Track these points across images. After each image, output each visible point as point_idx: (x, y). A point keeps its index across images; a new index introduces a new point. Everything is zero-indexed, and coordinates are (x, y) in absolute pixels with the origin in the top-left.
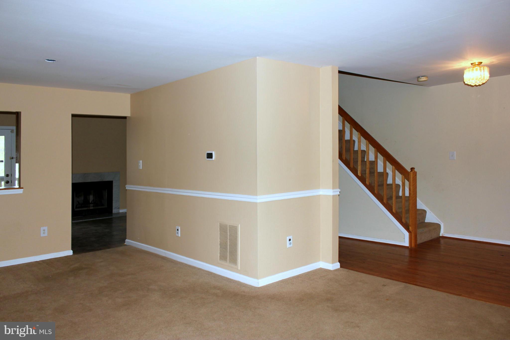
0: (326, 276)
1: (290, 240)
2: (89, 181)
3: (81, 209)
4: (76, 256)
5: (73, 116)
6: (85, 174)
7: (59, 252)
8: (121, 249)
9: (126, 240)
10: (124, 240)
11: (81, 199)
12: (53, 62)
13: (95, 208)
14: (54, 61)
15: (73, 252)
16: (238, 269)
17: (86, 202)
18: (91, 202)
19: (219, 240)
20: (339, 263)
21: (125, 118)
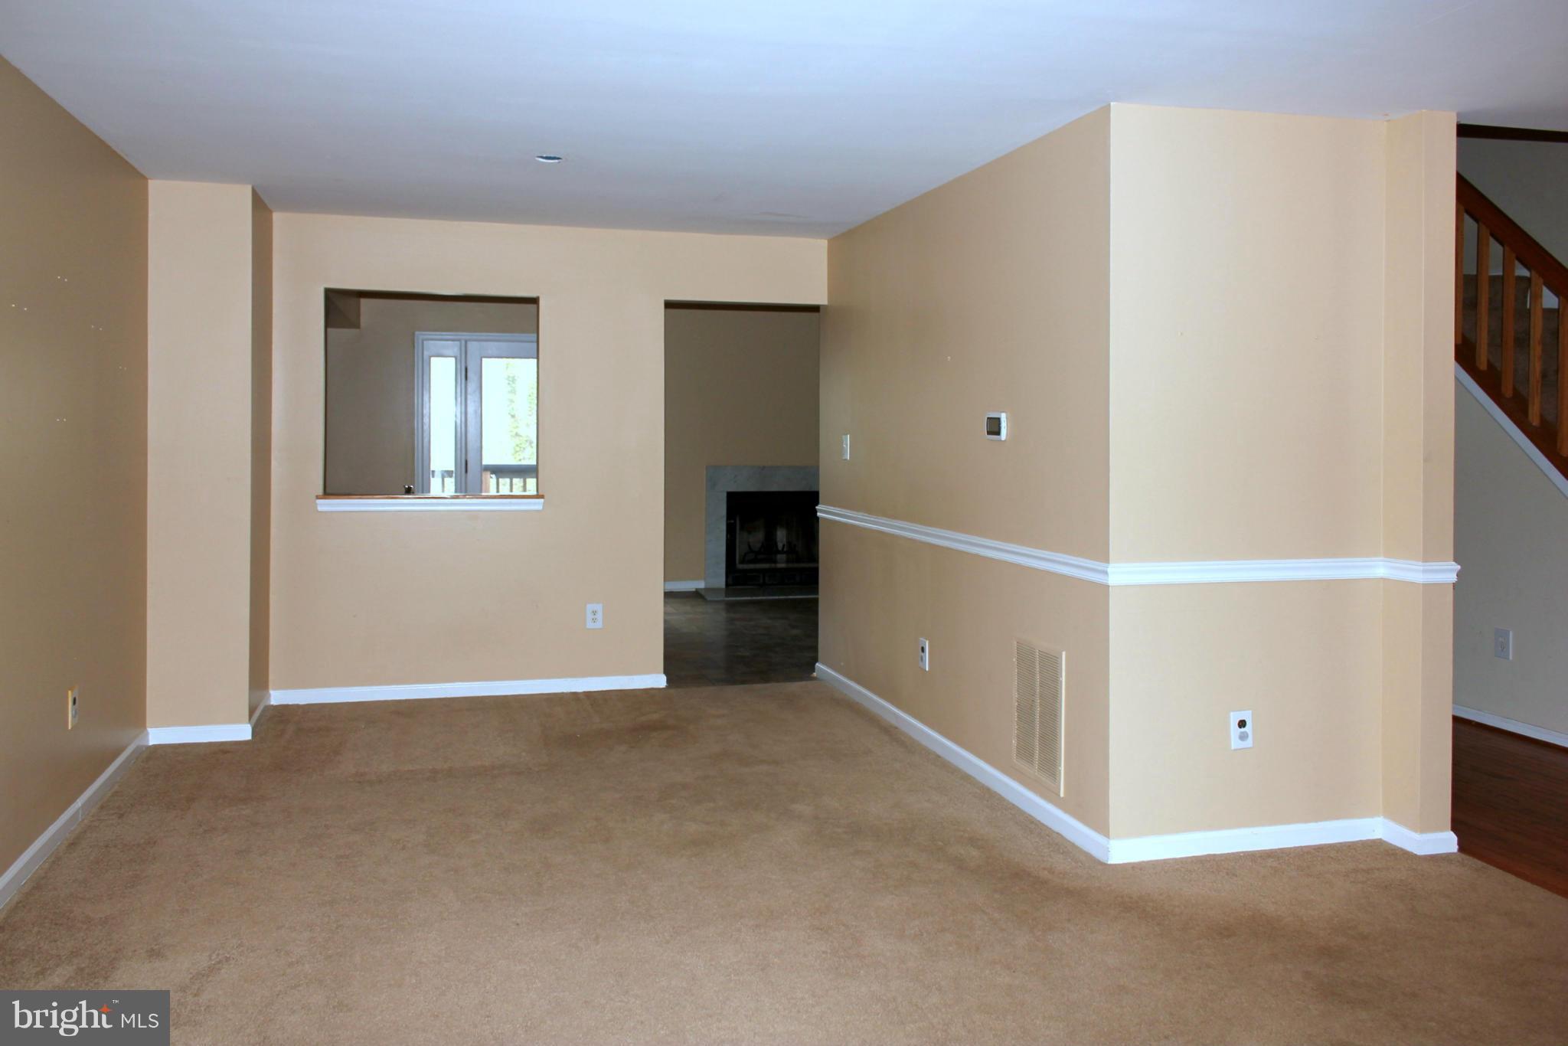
0: (1378, 869)
1: (1242, 724)
2: (774, 488)
3: (752, 566)
4: (672, 691)
5: (669, 305)
6: (764, 467)
7: (631, 675)
8: (794, 687)
9: (817, 664)
10: (810, 666)
11: (757, 538)
12: (557, 161)
13: (791, 565)
14: (558, 159)
15: (668, 681)
16: (1059, 796)
17: (769, 549)
18: (780, 546)
19: (1016, 695)
20: (1452, 833)
21: (815, 309)
